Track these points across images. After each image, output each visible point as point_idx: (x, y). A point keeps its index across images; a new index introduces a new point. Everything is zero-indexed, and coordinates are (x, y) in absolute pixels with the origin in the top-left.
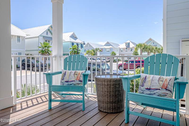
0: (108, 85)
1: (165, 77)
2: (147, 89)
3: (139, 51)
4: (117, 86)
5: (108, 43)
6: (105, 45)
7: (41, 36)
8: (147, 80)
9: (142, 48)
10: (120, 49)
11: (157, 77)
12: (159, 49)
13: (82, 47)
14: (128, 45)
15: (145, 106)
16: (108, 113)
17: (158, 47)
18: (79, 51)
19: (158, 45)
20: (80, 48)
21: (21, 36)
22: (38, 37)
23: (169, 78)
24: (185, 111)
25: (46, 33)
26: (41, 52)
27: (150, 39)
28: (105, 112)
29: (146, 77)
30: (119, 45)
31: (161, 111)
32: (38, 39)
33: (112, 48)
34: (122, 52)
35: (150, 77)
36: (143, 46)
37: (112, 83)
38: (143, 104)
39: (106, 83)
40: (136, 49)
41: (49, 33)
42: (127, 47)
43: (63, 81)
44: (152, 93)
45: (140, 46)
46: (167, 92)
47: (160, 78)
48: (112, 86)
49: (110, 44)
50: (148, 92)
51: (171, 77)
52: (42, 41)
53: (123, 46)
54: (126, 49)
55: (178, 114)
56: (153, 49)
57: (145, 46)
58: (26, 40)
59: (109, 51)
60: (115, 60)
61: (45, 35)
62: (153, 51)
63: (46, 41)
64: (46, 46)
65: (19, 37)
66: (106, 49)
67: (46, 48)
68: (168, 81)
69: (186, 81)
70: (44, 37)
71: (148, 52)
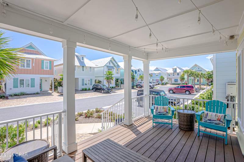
0: (187, 117)
1: (219, 114)
2: (209, 120)
3: (186, 77)
4: (192, 117)
5: (157, 68)
6: (155, 70)
7: (105, 65)
8: (209, 115)
9: (189, 74)
10: (168, 73)
11: (214, 114)
12: (205, 75)
13: (136, 73)
14: (175, 70)
15: (205, 128)
16: (186, 131)
17: (203, 73)
18: (134, 77)
19: (202, 70)
20: (135, 75)
21: (92, 67)
22: (104, 67)
23: (221, 115)
24: (230, 132)
25: (109, 63)
26: (106, 78)
27: (196, 65)
28: (185, 130)
29: (208, 113)
30: (167, 71)
31: (216, 131)
32: (103, 68)
33: (160, 73)
34: (169, 76)
35: (210, 113)
36: (190, 72)
37: (189, 116)
38: (205, 127)
39: (186, 116)
40: (183, 74)
41: (111, 63)
42: (174, 72)
43: (157, 112)
44: (212, 122)
45: (187, 72)
46: (220, 122)
47: (216, 115)
48: (189, 118)
49: (159, 69)
50: (209, 122)
51: (222, 114)
52: (106, 69)
53: (170, 71)
54: (174, 73)
55: (227, 133)
56: (199, 74)
57: (191, 72)
58: (95, 69)
59: (158, 75)
60: (163, 83)
61: (108, 65)
62: (199, 76)
63: (109, 69)
64: (110, 74)
65: (91, 67)
66: (155, 74)
67: (110, 75)
68: (221, 117)
69: (230, 120)
70: (107, 66)
71: (194, 77)
